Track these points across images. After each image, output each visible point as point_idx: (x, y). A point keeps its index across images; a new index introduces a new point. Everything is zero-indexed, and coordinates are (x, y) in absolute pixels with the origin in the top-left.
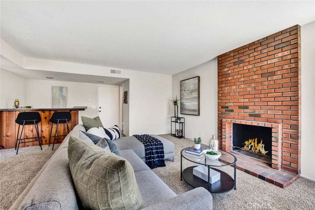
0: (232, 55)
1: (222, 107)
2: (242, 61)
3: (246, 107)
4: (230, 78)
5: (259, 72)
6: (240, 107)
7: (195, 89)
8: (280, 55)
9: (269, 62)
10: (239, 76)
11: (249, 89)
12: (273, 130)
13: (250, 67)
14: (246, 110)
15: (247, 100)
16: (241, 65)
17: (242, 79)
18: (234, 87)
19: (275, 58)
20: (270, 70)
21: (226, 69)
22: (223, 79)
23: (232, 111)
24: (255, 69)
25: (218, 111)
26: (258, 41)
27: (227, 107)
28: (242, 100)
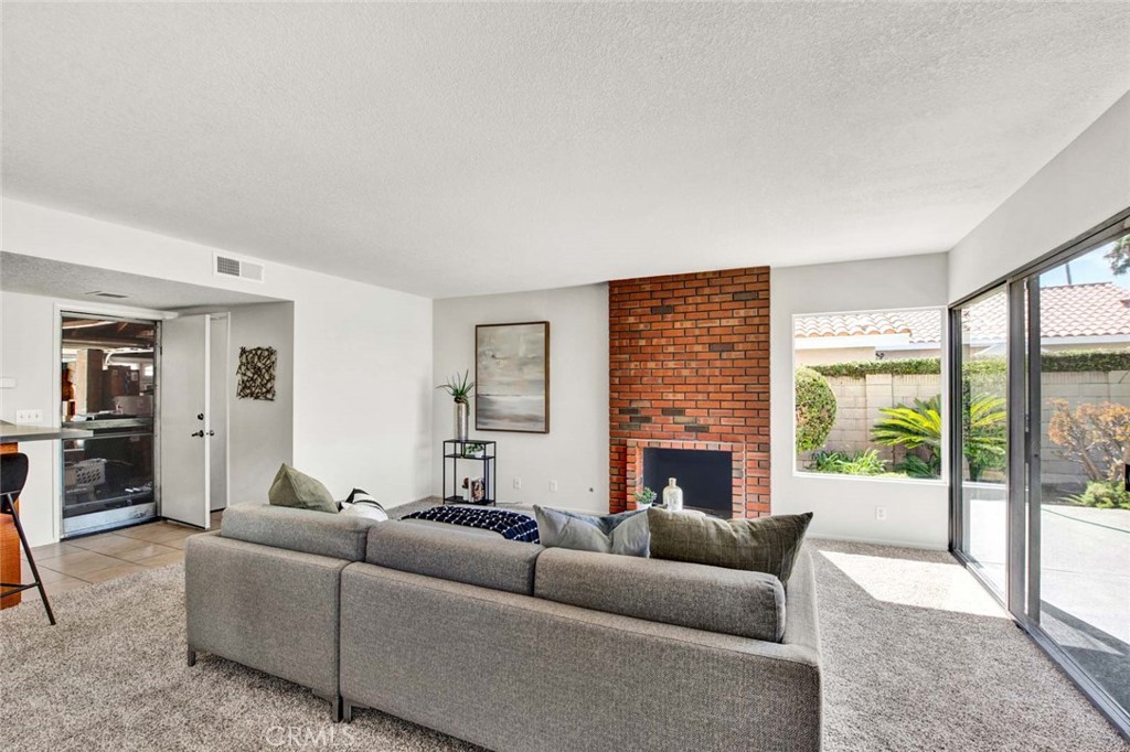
0: (648, 288)
1: (621, 412)
2: (671, 309)
3: (681, 412)
4: (642, 342)
5: (706, 339)
6: (665, 412)
7: (534, 358)
8: (742, 313)
9: (724, 322)
10: (663, 341)
11: (685, 372)
12: (734, 456)
13: (688, 324)
14: (679, 419)
15: (681, 396)
16: (669, 317)
17: (671, 349)
18: (651, 365)
19: (733, 317)
20: (725, 339)
21: (632, 320)
22: (625, 343)
23: (647, 419)
24: (697, 332)
25: (611, 419)
26: (705, 274)
27: (635, 411)
28: (671, 396)
